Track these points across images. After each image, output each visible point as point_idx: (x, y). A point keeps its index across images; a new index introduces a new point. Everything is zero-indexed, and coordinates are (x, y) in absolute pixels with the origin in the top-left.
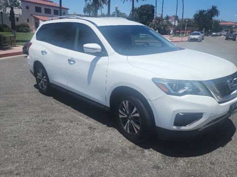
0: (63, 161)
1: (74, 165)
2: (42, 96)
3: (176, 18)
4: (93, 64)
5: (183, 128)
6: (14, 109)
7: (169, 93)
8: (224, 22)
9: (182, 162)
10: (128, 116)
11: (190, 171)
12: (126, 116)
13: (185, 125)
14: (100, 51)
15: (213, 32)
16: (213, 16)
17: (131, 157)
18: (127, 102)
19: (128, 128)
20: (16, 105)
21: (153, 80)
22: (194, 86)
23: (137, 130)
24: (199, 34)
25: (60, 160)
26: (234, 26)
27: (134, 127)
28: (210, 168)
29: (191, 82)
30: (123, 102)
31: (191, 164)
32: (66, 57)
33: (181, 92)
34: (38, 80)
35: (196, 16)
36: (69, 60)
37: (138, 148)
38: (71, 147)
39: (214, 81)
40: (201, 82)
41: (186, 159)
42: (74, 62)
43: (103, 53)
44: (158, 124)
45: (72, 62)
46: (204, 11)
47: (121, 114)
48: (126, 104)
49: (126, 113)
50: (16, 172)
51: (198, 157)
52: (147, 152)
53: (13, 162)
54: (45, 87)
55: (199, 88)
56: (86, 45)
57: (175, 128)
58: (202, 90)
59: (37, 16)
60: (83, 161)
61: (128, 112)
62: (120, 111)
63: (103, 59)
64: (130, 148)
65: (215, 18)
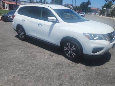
0: (44, 69)
1: (50, 71)
2: (21, 41)
3: (72, 5)
4: (52, 26)
5: (96, 54)
6: (10, 47)
7: (90, 39)
8: (93, 8)
9: (94, 68)
10: (69, 49)
11: (98, 71)
12: (68, 50)
13: (96, 53)
14: (56, 21)
15: (88, 12)
16: (88, 5)
17: (73, 67)
18: (69, 43)
19: (69, 55)
20: (10, 46)
21: (83, 34)
22: (100, 36)
23: (74, 55)
24: (83, 13)
25: (43, 69)
26: (97, 10)
27: (72, 54)
28: (106, 70)
29: (99, 35)
30: (67, 44)
31: (98, 69)
32: (37, 23)
33: (95, 38)
34: (19, 34)
35: (81, 5)
36: (38, 25)
37: (74, 63)
38: (45, 64)
39: (108, 34)
40: (103, 35)
41: (96, 67)
42: (41, 25)
43: (57, 21)
44: (84, 52)
45: (40, 25)
46: (85, 3)
47: (65, 49)
48: (69, 44)
49: (68, 48)
50: (25, 75)
51: (100, 66)
52: (78, 65)
53: (22, 71)
54: (23, 37)
55: (102, 37)
56: (49, 18)
57: (92, 54)
58: (103, 38)
59: (4, 1)
60: (53, 69)
61: (69, 48)
62: (65, 47)
63: (57, 24)
64: (71, 63)
65: (89, 6)
